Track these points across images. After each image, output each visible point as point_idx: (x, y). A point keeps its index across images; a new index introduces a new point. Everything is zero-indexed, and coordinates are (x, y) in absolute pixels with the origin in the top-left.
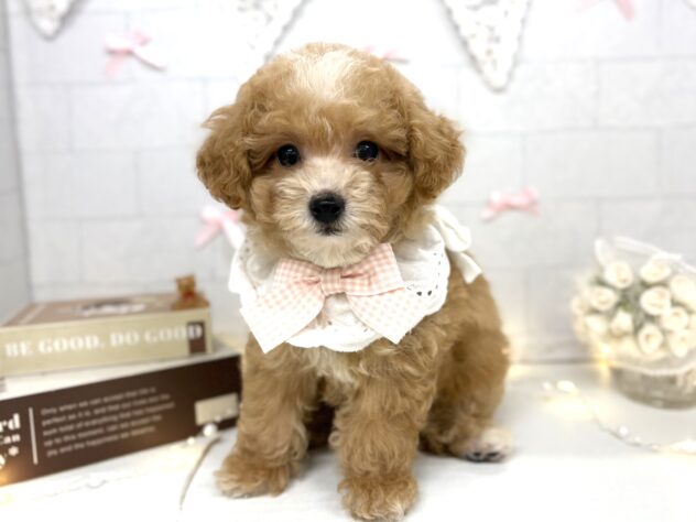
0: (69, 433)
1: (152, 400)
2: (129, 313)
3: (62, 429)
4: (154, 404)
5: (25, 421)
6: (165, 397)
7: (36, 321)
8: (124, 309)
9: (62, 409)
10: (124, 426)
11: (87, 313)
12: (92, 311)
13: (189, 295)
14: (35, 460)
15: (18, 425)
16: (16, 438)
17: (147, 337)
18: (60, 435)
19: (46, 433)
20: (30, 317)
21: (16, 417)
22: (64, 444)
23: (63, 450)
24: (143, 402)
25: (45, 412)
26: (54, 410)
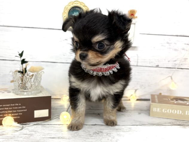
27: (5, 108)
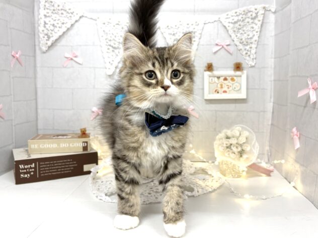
0: (47, 170)
1: (71, 163)
2: (66, 138)
3: (46, 169)
4: (72, 164)
5: (35, 165)
6: (75, 162)
7: (40, 139)
8: (65, 137)
9: (46, 163)
10: (63, 169)
11: (54, 138)
12: (56, 137)
13: (84, 134)
14: (38, 176)
15: (34, 166)
16: (33, 170)
17: (71, 145)
18: (45, 170)
19: (41, 169)
20: (38, 138)
21: (34, 164)
22: (46, 173)
23: (45, 174)
24: (68, 163)
25: (41, 163)
26: (43, 163)
27: (59, 164)
